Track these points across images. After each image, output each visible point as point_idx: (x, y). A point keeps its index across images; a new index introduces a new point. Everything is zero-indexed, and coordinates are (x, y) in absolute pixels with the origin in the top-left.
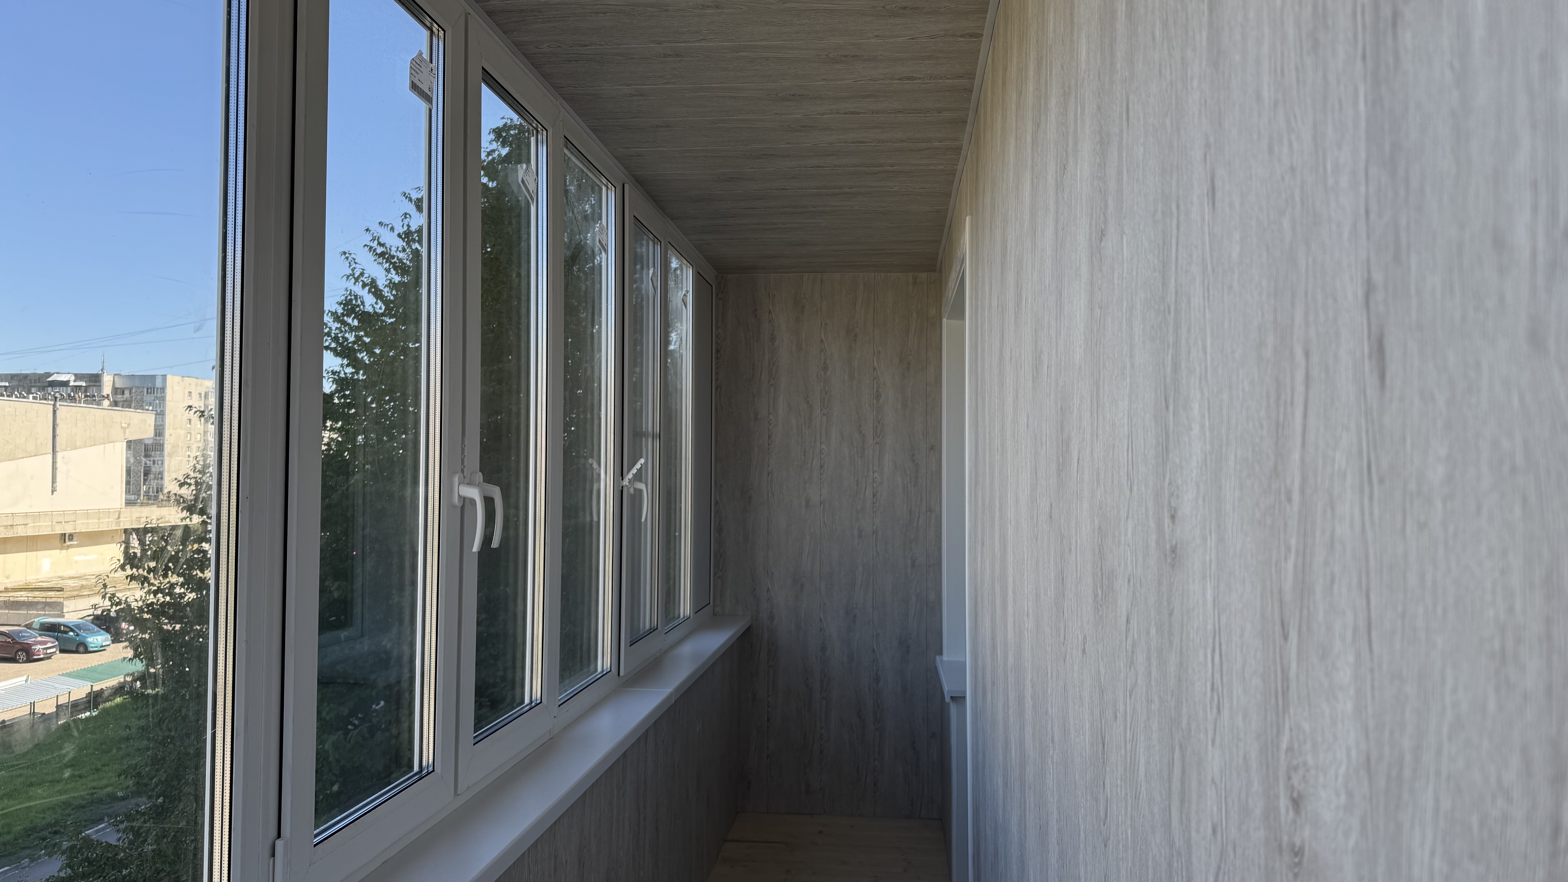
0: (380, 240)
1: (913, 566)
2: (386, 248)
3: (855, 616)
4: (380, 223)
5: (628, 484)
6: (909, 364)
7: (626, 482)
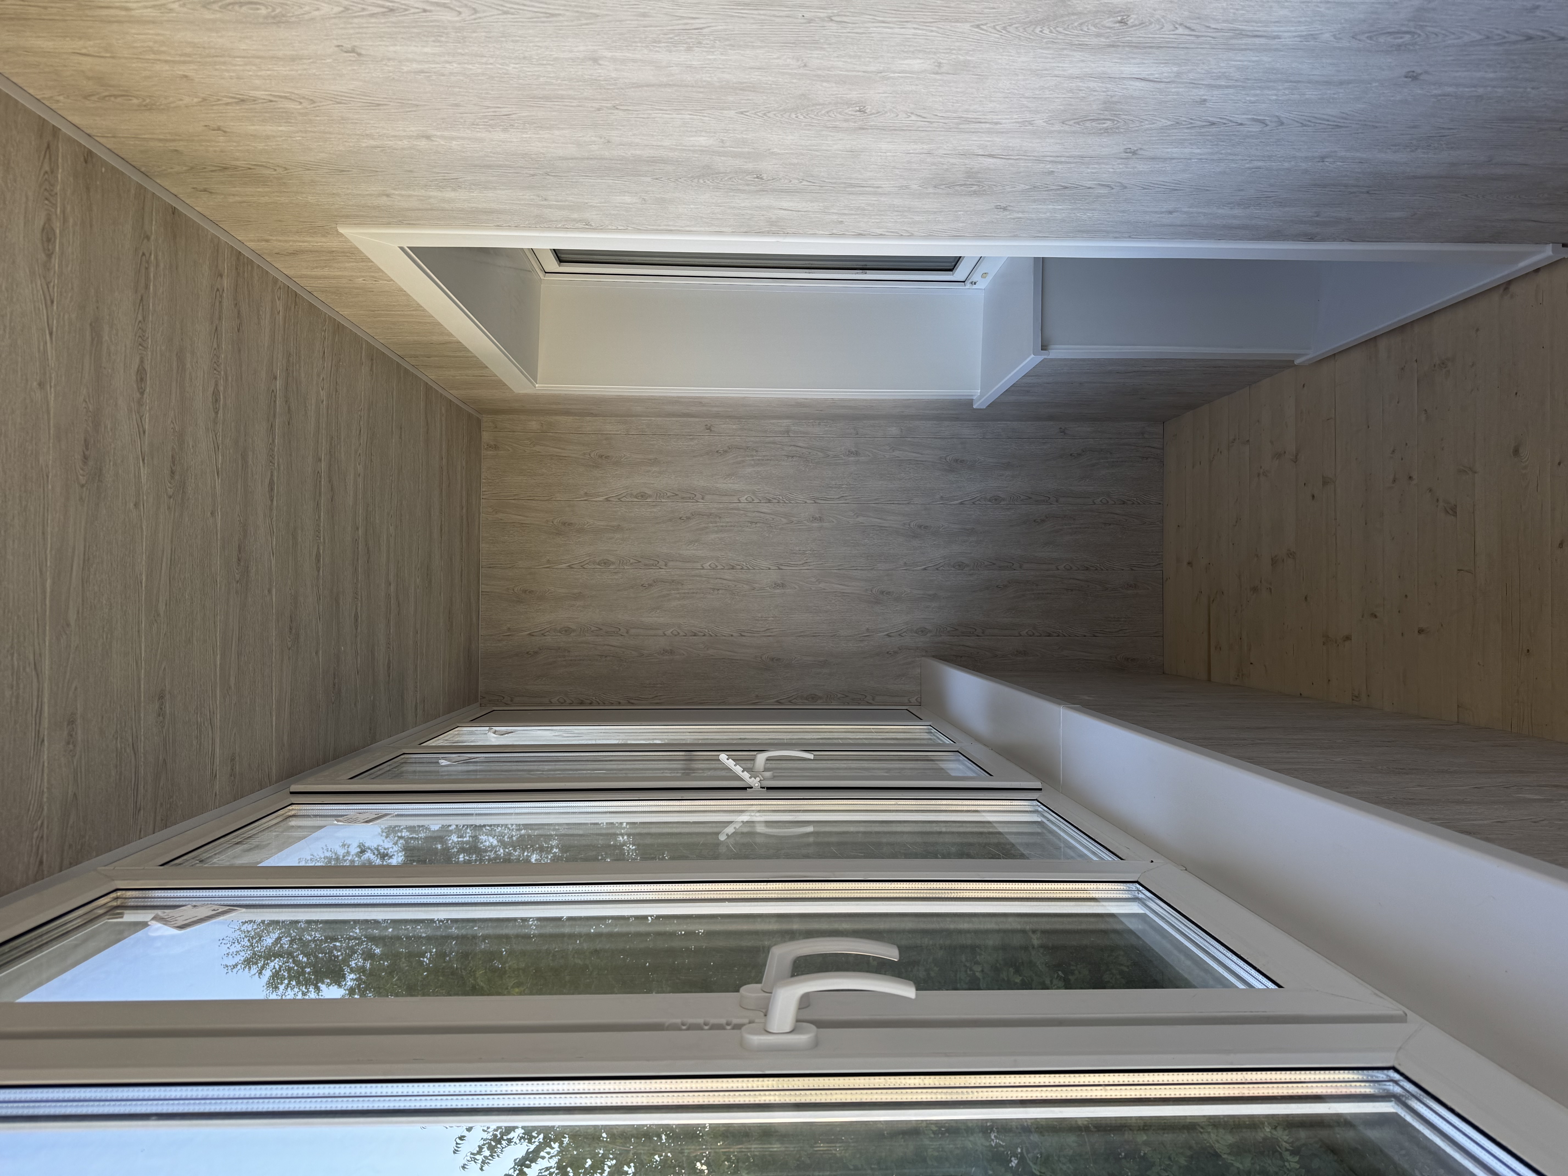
0: (476, 1152)
1: (857, 454)
2: (484, 1145)
3: (920, 527)
4: (454, 1153)
5: (758, 779)
6: (601, 456)
7: (755, 782)
